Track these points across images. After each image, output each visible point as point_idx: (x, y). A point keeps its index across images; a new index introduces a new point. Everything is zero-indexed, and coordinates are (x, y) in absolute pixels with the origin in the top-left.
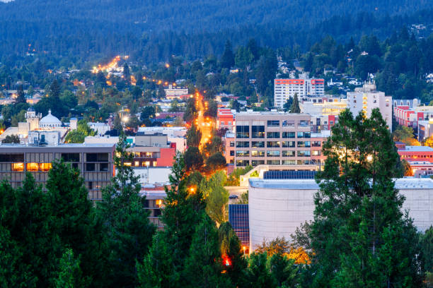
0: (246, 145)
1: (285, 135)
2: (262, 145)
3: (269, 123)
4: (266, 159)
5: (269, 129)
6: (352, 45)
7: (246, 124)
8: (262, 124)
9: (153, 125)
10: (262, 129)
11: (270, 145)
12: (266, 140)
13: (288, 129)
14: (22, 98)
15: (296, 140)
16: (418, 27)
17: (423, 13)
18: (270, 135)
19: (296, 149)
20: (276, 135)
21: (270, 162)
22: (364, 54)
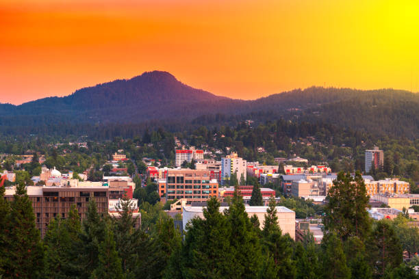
0: (173, 187)
1: (195, 182)
2: (182, 187)
3: (186, 175)
4: (184, 195)
5: (187, 178)
6: (215, 132)
7: (173, 175)
8: (182, 175)
9: (111, 175)
10: (182, 178)
11: (187, 187)
12: (185, 184)
13: (197, 178)
14: (35, 159)
15: (201, 184)
16: (249, 121)
17: (252, 114)
18: (187, 181)
19: (201, 190)
20: (190, 182)
21: (186, 197)
22: (223, 136)
